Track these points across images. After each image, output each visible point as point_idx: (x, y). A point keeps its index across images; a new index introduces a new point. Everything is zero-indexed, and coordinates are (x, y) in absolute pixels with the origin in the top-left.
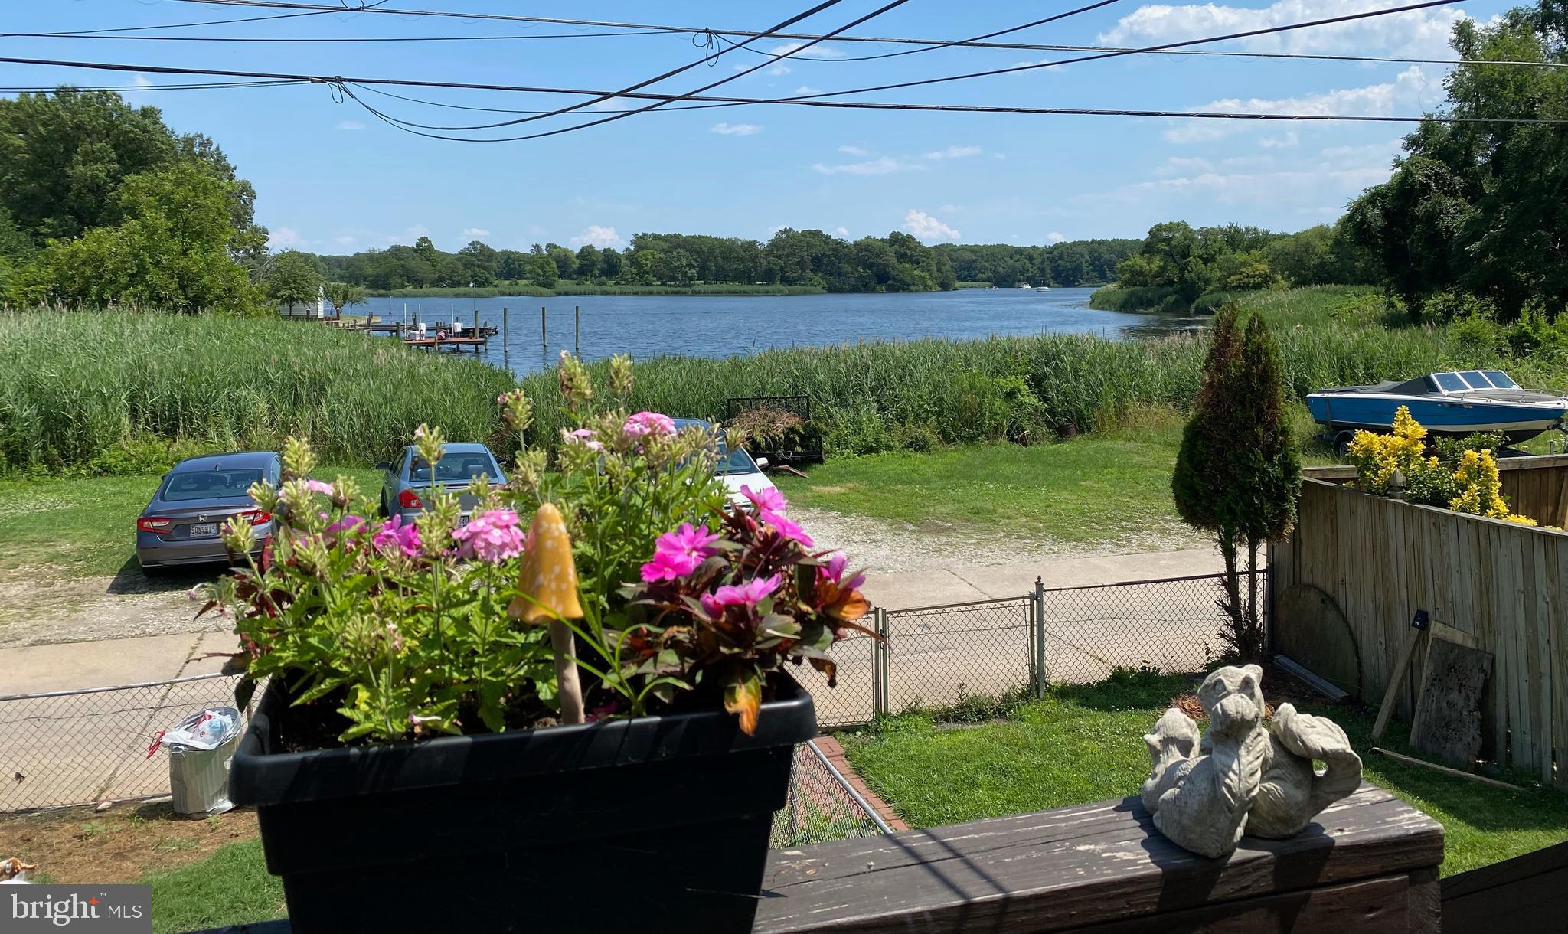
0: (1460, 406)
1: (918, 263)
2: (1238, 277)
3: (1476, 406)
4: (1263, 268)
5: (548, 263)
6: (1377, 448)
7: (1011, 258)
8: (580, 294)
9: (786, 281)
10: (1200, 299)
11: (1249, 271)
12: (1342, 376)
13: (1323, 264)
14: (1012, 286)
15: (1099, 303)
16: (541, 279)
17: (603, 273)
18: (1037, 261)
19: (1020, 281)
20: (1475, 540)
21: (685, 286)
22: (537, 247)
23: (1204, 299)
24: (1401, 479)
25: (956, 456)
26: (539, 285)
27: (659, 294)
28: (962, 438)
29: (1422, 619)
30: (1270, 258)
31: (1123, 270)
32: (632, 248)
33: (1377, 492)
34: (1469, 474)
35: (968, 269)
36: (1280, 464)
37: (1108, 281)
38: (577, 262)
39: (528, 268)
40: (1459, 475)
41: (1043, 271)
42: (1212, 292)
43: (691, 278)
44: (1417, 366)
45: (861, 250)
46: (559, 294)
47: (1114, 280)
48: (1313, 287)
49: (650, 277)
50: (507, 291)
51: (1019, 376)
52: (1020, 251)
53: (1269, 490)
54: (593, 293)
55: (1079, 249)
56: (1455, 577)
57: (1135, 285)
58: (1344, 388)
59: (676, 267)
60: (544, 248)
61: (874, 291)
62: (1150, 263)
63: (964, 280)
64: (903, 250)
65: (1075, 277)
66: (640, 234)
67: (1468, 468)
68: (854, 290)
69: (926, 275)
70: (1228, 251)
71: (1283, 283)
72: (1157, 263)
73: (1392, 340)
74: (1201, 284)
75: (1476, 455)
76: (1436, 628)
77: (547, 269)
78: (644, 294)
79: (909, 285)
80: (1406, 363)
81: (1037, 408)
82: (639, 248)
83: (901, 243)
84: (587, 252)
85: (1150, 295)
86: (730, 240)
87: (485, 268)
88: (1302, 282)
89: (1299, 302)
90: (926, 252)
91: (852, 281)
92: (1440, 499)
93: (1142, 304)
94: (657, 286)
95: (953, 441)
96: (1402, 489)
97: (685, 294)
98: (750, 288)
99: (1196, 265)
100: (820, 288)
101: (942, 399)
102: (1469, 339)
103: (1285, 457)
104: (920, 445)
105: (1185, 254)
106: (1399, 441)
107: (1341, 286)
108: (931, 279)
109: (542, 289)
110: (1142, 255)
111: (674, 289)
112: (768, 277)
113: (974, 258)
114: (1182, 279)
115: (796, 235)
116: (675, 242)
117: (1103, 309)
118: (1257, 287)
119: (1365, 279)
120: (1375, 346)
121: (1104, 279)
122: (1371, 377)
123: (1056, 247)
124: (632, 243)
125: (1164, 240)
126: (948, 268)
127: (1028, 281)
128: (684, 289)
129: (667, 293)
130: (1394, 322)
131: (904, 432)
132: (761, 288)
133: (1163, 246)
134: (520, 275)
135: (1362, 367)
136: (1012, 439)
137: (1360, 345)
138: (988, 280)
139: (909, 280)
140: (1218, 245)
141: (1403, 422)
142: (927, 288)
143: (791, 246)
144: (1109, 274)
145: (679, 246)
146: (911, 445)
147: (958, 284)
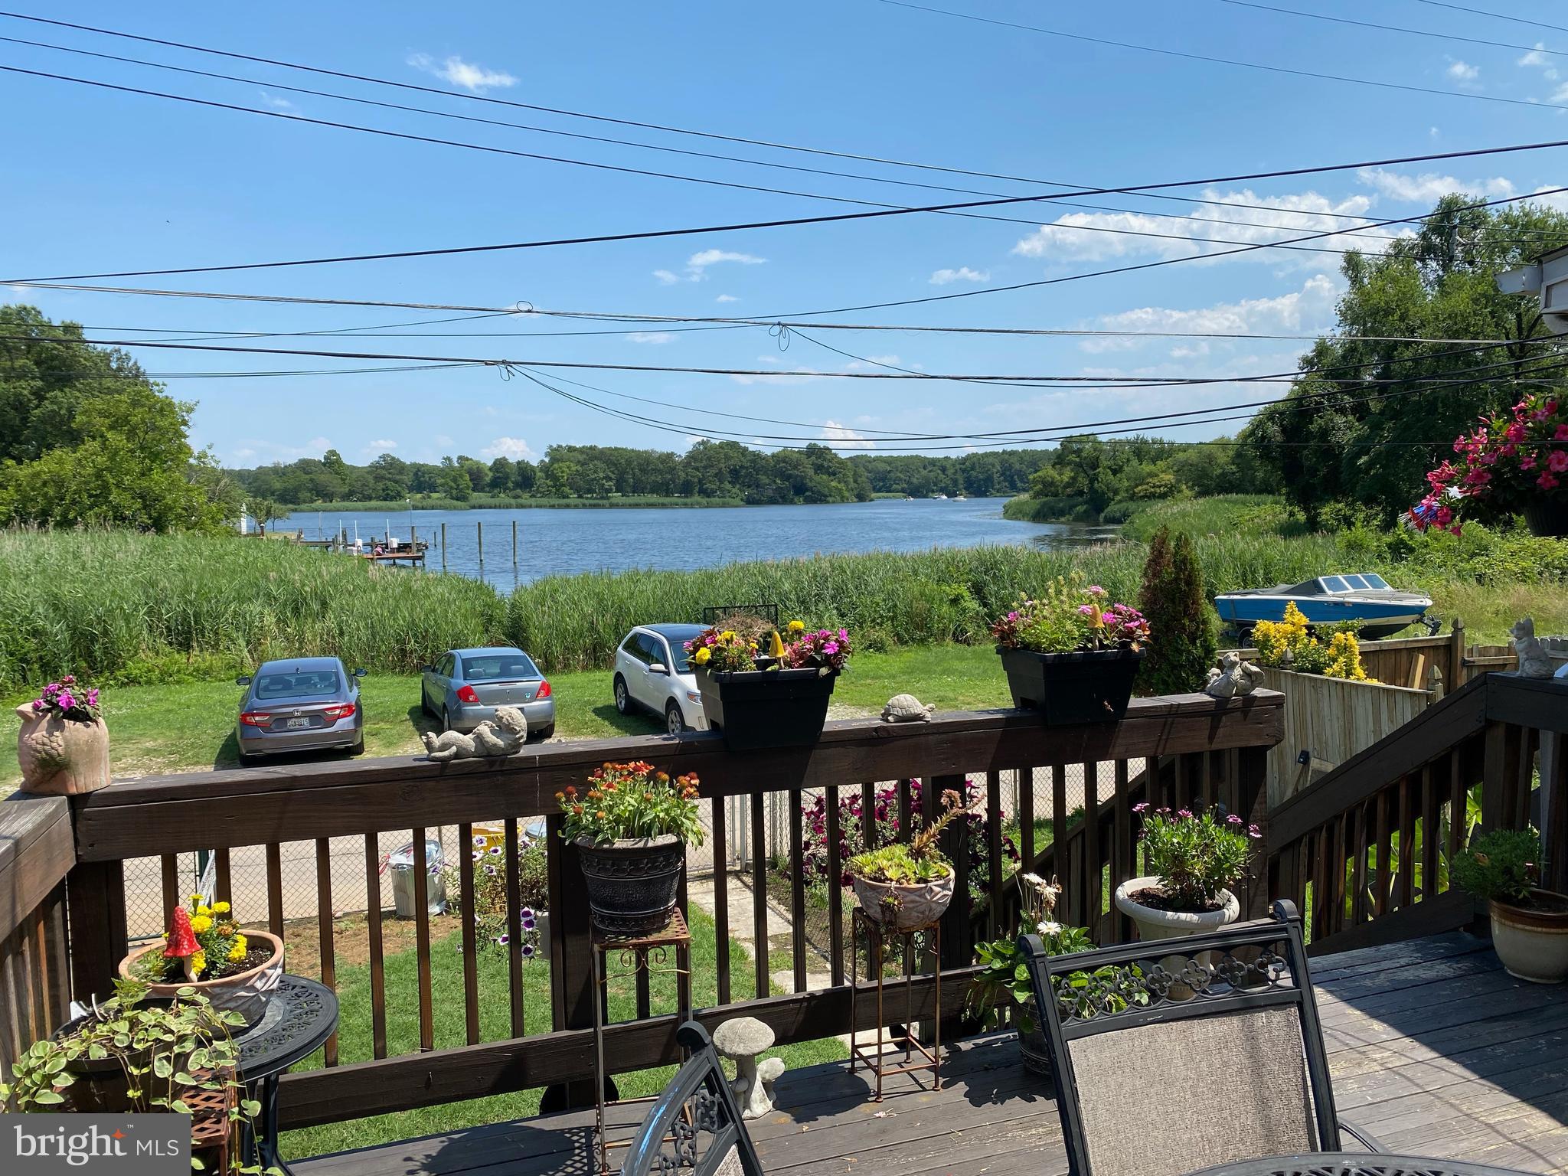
0: (1342, 604)
1: (834, 475)
2: (1145, 487)
3: (1355, 605)
4: (1169, 478)
5: (461, 476)
6: (1272, 632)
7: (925, 468)
8: (495, 507)
9: (704, 492)
10: (1109, 508)
11: (1155, 481)
12: (1244, 581)
13: (1224, 475)
14: (926, 497)
15: (1013, 513)
16: (454, 492)
17: (517, 485)
18: (950, 472)
19: (933, 492)
20: (1340, 695)
21: (602, 498)
22: (449, 459)
23: (1113, 509)
24: (1290, 655)
25: (912, 655)
26: (452, 498)
27: (576, 507)
28: (913, 640)
29: (1305, 757)
30: (1175, 468)
31: (1035, 481)
32: (547, 460)
33: (1273, 666)
34: (1338, 650)
35: (883, 479)
36: (1202, 646)
37: (1019, 491)
38: (491, 474)
39: (440, 481)
40: (1332, 651)
41: (955, 482)
42: (1120, 501)
43: (609, 491)
44: (1309, 571)
45: (778, 462)
46: (473, 507)
47: (1025, 490)
48: (1216, 497)
49: (567, 489)
50: (420, 505)
51: (962, 584)
52: (933, 462)
53: (1193, 666)
54: (508, 507)
55: (991, 460)
56: (1328, 727)
57: (1047, 496)
58: (1246, 591)
59: (593, 480)
60: (455, 460)
61: (792, 502)
62: (1060, 474)
63: (879, 491)
64: (820, 462)
65: (987, 487)
66: (555, 446)
67: (1337, 646)
68: (772, 501)
69: (841, 486)
70: (1135, 462)
71: (1187, 492)
72: (1067, 474)
73: (1287, 548)
74: (1111, 495)
75: (1343, 636)
76: (1314, 763)
77: (461, 481)
78: (560, 507)
79: (826, 496)
80: (1300, 569)
81: (977, 613)
82: (554, 460)
83: (818, 454)
84: (500, 465)
85: (1061, 505)
86: (646, 452)
87: (396, 482)
88: (1204, 492)
89: (1204, 511)
90: (842, 463)
91: (770, 493)
92: (1317, 669)
93: (1054, 514)
94: (573, 499)
95: (906, 642)
96: (1291, 662)
97: (603, 507)
98: (667, 500)
99: (1105, 476)
100: (737, 501)
101: (895, 606)
102: (1353, 546)
103: (1205, 641)
104: (878, 647)
105: (1095, 465)
106: (1289, 628)
107: (1241, 496)
108: (848, 490)
109: (455, 502)
110: (1053, 466)
111: (592, 502)
112: (686, 489)
113: (889, 469)
114: (1091, 488)
115: (714, 447)
116: (591, 454)
117: (1016, 519)
118: (1163, 496)
119: (1266, 489)
120: (1273, 553)
121: (1014, 488)
122: (1270, 581)
123: (968, 457)
124: (547, 455)
125: (1074, 452)
126: (864, 479)
127: (944, 490)
128: (600, 502)
129: (584, 506)
130: (1289, 531)
131: (863, 636)
132: (680, 501)
133: (1073, 457)
134: (433, 488)
135: (1262, 572)
136: (957, 641)
137: (1260, 553)
138: (903, 490)
139: (826, 491)
140: (1126, 456)
141: (1292, 613)
142: (843, 500)
143: (709, 459)
144: (1019, 485)
145: (596, 458)
146: (870, 646)
147: (873, 495)
